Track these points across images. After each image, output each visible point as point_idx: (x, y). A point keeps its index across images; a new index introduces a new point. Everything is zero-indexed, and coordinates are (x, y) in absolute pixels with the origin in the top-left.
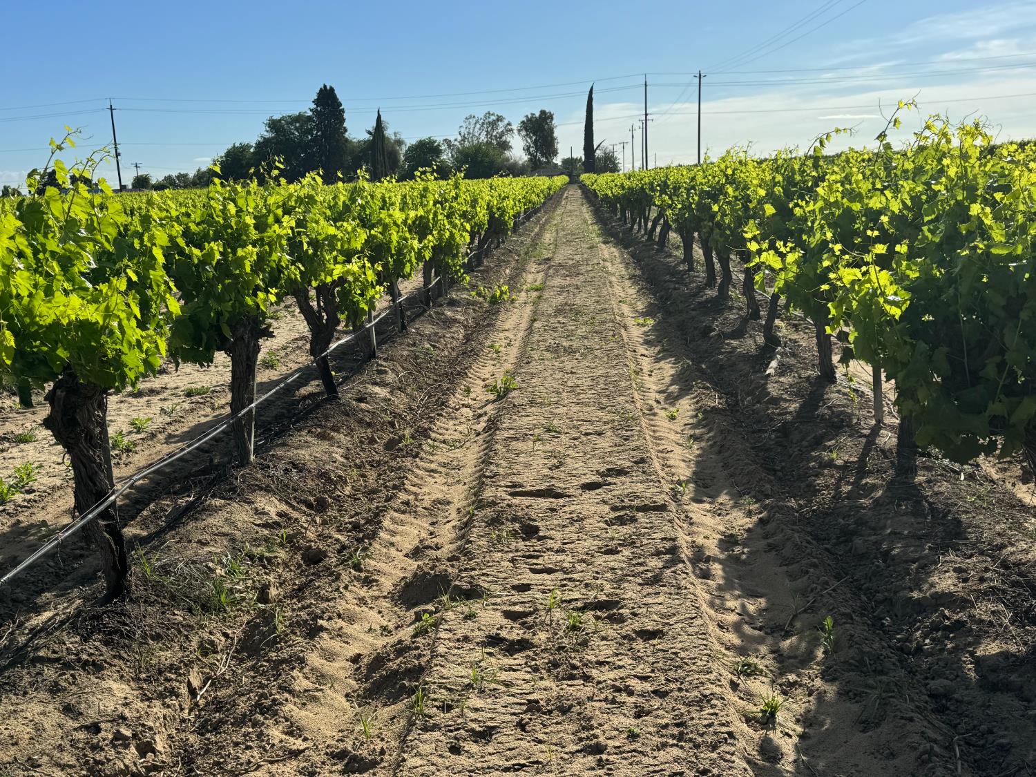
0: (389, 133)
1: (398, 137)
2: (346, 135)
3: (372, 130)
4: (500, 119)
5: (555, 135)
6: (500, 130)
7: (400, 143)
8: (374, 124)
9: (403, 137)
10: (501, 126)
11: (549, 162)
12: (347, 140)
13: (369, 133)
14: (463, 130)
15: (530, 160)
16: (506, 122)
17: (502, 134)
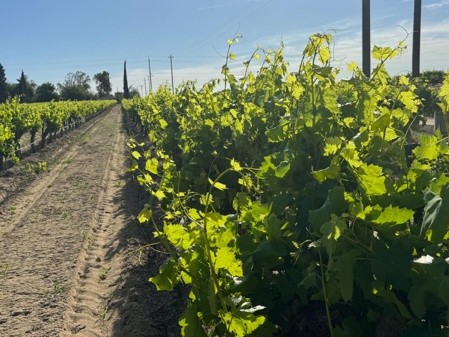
0: (29, 80)
1: (33, 82)
2: (6, 82)
3: (19, 79)
4: (83, 74)
5: (110, 82)
6: (84, 80)
7: (34, 85)
8: (21, 76)
9: (35, 82)
10: (84, 78)
11: (108, 94)
12: (6, 84)
13: (18, 80)
14: (66, 79)
15: (99, 93)
16: (86, 75)
17: (85, 81)
